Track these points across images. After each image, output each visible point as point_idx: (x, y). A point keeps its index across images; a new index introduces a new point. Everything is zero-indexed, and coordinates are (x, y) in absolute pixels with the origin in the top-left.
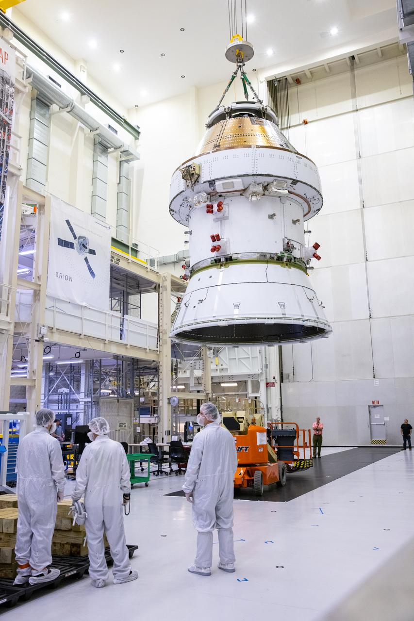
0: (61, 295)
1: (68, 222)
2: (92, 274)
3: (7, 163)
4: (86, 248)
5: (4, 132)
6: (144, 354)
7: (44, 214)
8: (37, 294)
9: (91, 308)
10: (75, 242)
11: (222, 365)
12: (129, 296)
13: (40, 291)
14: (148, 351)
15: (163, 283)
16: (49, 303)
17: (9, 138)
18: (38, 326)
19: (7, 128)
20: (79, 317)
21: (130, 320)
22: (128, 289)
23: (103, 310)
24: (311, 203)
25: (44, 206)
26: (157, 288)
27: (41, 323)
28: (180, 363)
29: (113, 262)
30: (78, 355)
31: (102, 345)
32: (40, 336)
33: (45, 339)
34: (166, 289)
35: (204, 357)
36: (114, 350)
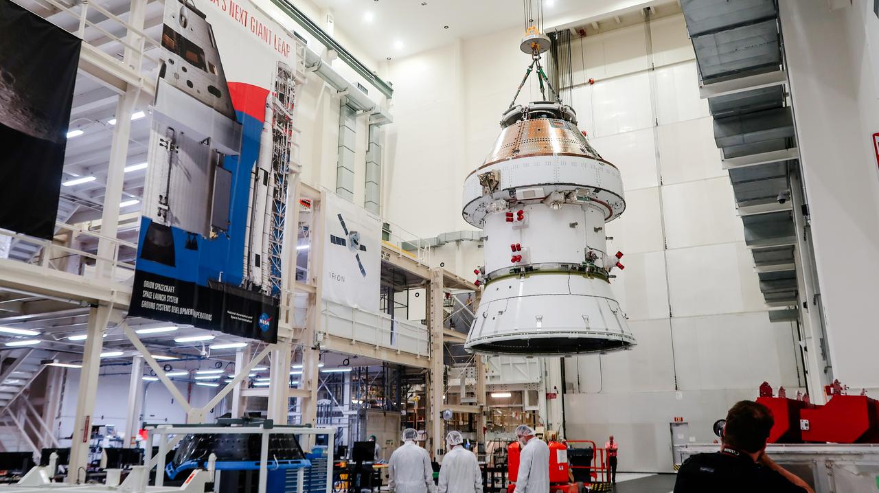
0: (334, 298)
1: (340, 216)
2: (363, 272)
3: (288, 161)
4: (357, 244)
5: (286, 128)
6: (415, 360)
7: (319, 210)
8: (312, 298)
9: (362, 310)
10: (347, 238)
11: (493, 372)
12: (395, 294)
13: (315, 294)
14: (418, 357)
15: (434, 279)
16: (323, 307)
17: (290, 135)
18: (314, 332)
19: (288, 124)
20: (350, 321)
21: (400, 323)
22: (395, 286)
23: (374, 312)
25: (319, 201)
26: (426, 284)
27: (317, 329)
28: (449, 370)
29: (384, 258)
30: (346, 362)
31: (372, 351)
32: (316, 343)
33: (321, 346)
34: (438, 287)
35: (478, 364)
36: (385, 357)
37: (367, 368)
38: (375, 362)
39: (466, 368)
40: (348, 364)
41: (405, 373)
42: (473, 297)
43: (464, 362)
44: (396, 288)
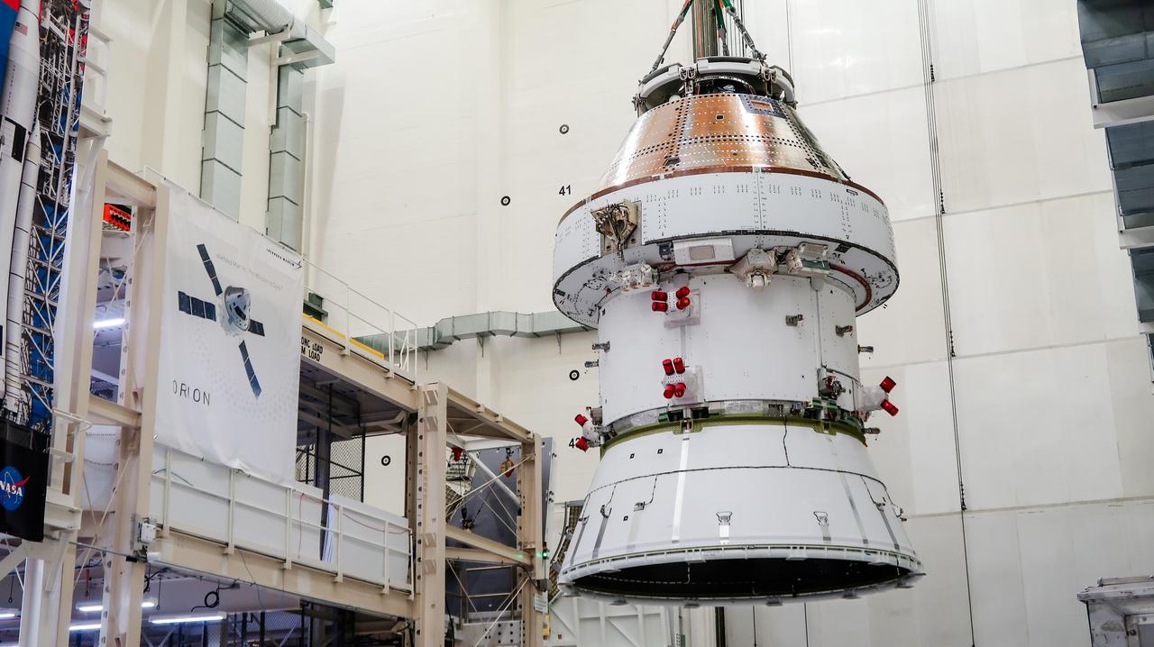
0: (184, 441)
1: (202, 249)
2: (255, 385)
3: (78, 105)
4: (244, 318)
5: (73, 29)
6: (377, 598)
7: (152, 229)
8: (130, 438)
9: (253, 474)
10: (218, 302)
11: (560, 637)
12: (334, 445)
13: (138, 429)
14: (386, 590)
15: (426, 410)
16: (157, 462)
17: (84, 44)
18: (133, 520)
19: (79, 18)
20: (223, 499)
21: (345, 509)
22: (333, 426)
23: (282, 480)
24: (873, 287)
25: (153, 209)
26: (408, 423)
27: (142, 513)
28: (459, 627)
29: (307, 355)
30: (212, 600)
31: (275, 574)
32: (138, 546)
33: (149, 554)
34: (434, 428)
35: (525, 612)
36: (305, 587)
37: (263, 615)
38: (282, 601)
39: (496, 622)
40: (217, 603)
41: (353, 629)
42: (517, 456)
43: (493, 609)
44: (335, 429)
